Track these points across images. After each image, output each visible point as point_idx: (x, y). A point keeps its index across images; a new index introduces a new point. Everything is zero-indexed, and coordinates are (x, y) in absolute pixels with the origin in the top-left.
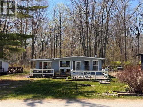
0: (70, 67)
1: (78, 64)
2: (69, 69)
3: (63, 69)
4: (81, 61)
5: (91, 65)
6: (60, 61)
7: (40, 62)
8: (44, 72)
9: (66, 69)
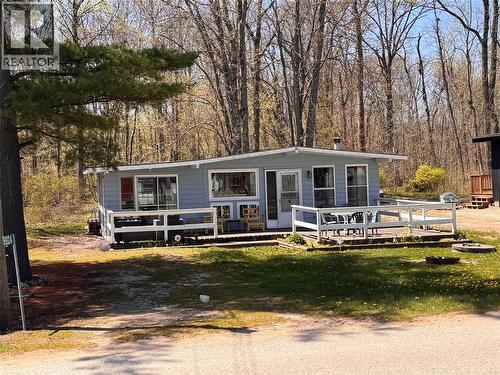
0: (257, 197)
1: (289, 181)
2: (252, 206)
3: (227, 207)
4: (299, 171)
5: (338, 184)
6: (210, 172)
7: (123, 180)
8: (173, 220)
9: (239, 204)
